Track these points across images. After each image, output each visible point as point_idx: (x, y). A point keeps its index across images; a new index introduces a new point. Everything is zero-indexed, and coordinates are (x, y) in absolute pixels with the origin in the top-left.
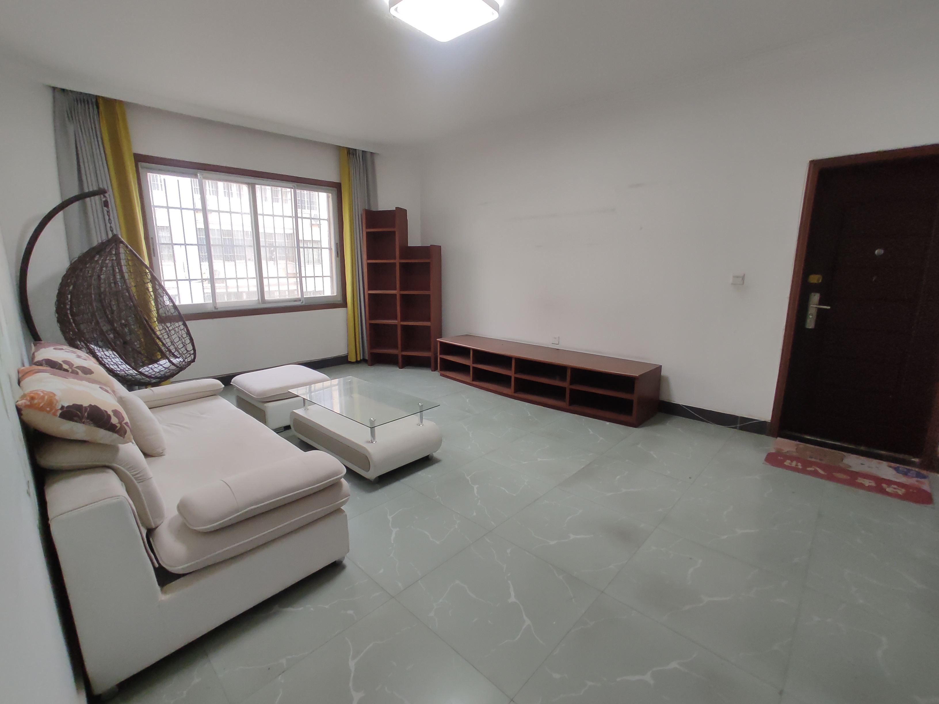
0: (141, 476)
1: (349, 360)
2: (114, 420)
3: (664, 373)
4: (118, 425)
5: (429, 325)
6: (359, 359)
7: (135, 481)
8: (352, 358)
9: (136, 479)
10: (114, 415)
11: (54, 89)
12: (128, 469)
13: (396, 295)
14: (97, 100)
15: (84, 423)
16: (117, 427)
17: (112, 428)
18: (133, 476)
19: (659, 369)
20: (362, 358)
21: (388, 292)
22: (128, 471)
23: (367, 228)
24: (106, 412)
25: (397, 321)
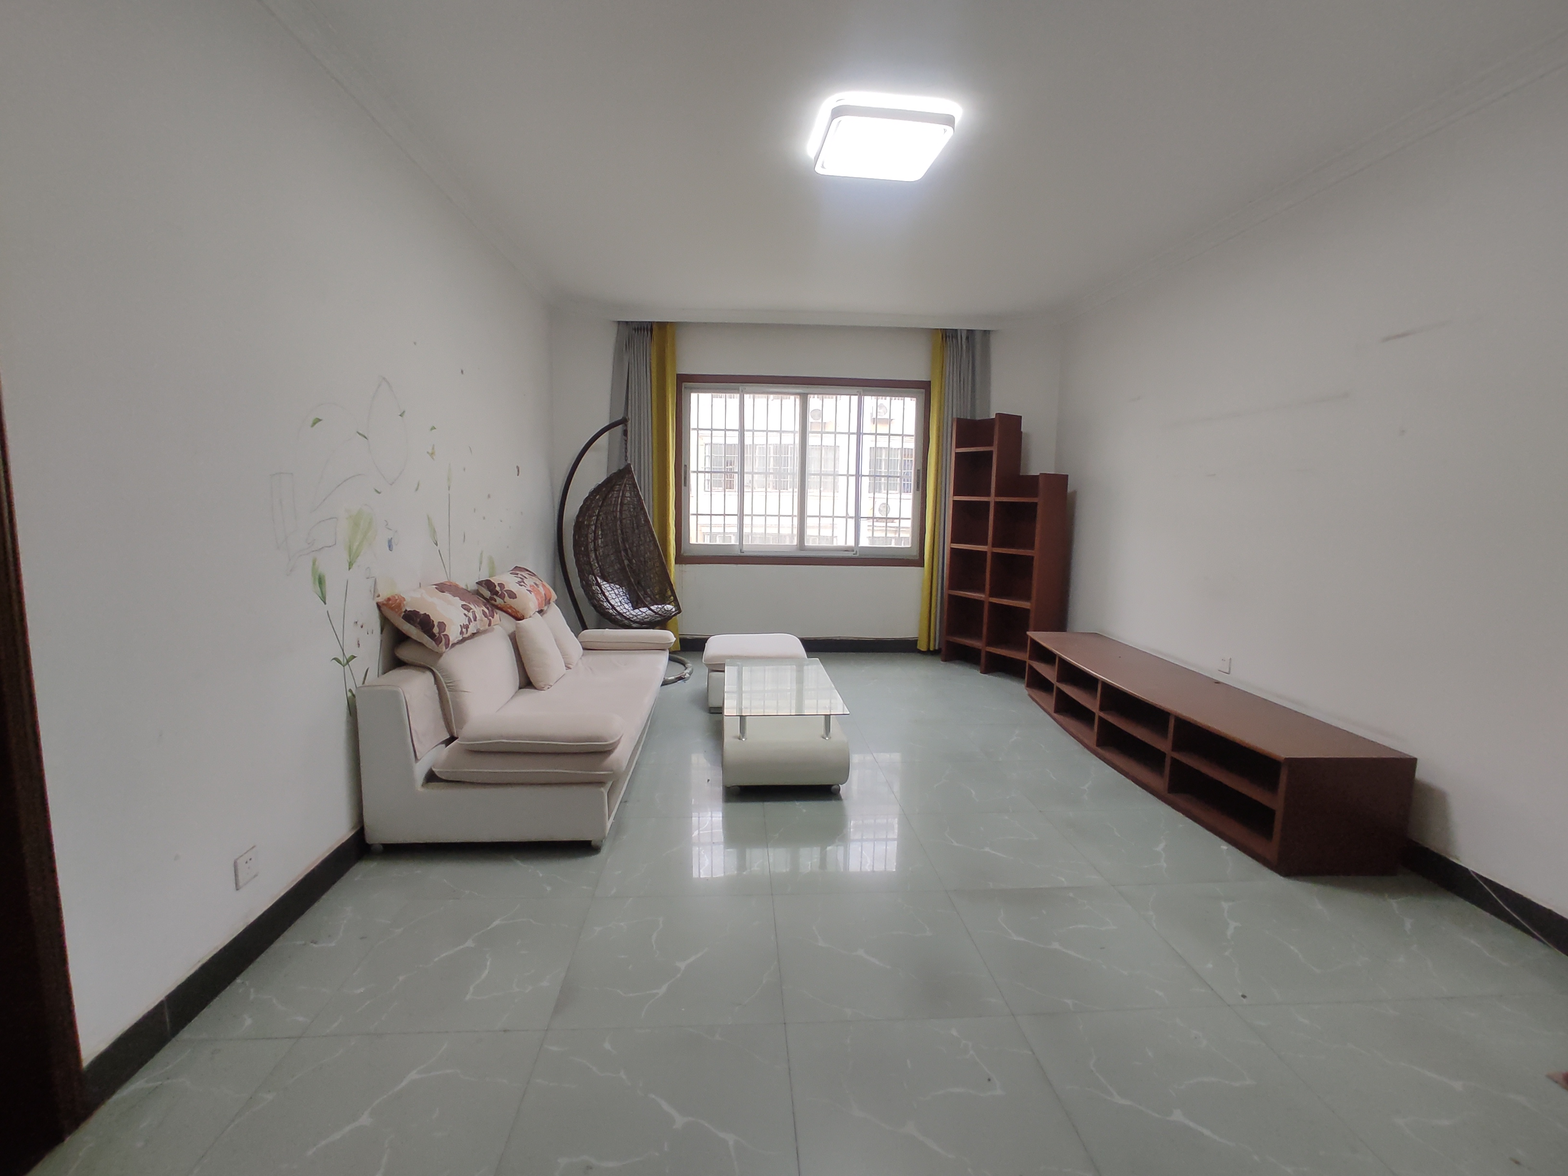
0: (452, 686)
1: (918, 647)
2: (436, 630)
3: (1421, 774)
4: (437, 635)
5: (1028, 608)
6: (931, 649)
7: (446, 689)
8: (922, 646)
9: (448, 687)
10: (437, 626)
11: (619, 322)
12: (442, 676)
13: (986, 553)
14: (652, 326)
15: (415, 626)
16: (436, 636)
17: (432, 636)
18: (446, 683)
19: (1411, 763)
20: (937, 648)
21: (978, 548)
22: (443, 678)
23: (957, 447)
24: (433, 621)
25: (983, 596)
